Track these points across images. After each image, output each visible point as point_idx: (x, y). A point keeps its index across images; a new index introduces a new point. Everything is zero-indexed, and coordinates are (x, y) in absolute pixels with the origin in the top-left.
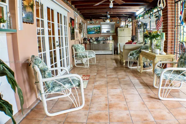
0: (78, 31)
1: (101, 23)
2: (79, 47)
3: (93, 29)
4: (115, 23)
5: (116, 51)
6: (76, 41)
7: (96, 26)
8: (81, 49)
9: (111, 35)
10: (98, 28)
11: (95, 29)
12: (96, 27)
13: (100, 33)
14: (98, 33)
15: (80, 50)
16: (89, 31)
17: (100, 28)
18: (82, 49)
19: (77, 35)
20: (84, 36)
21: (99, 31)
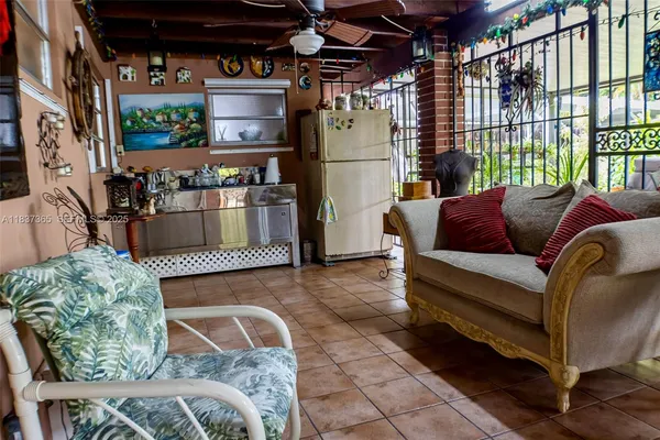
0: (59, 109)
1: (208, 82)
2: (91, 303)
3: (159, 118)
4: (287, 83)
5: (307, 246)
6: (49, 210)
7: (176, 100)
8: (122, 322)
9: (271, 155)
10: (192, 116)
11: (174, 117)
12: (177, 110)
13: (206, 145)
14: (189, 146)
15: (110, 346)
16: (131, 132)
17: (203, 114)
18: (133, 320)
19: (48, 141)
20: (104, 165)
21: (197, 132)
